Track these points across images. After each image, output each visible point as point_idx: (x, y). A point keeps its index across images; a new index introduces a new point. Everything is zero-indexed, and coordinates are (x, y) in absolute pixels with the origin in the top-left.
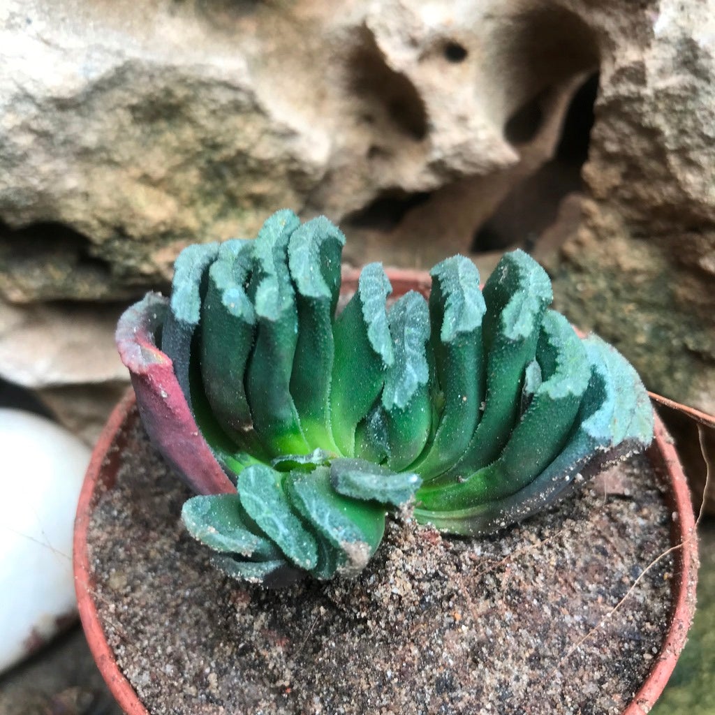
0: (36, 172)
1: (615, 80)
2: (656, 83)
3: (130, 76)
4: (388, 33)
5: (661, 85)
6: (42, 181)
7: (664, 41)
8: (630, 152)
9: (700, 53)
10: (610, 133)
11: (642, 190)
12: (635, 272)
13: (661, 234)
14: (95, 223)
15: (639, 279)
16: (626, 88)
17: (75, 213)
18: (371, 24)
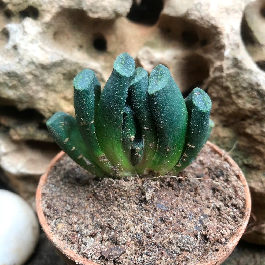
0: (31, 88)
1: (214, 72)
2: (226, 72)
3: (64, 64)
4: (144, 60)
5: (228, 72)
6: (33, 92)
7: (228, 58)
8: (220, 96)
9: (238, 62)
10: (213, 90)
11: (225, 109)
12: (225, 138)
13: (233, 124)
14: (47, 110)
15: (226, 140)
16: (217, 74)
17: (41, 106)
18: (139, 57)
